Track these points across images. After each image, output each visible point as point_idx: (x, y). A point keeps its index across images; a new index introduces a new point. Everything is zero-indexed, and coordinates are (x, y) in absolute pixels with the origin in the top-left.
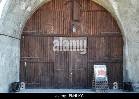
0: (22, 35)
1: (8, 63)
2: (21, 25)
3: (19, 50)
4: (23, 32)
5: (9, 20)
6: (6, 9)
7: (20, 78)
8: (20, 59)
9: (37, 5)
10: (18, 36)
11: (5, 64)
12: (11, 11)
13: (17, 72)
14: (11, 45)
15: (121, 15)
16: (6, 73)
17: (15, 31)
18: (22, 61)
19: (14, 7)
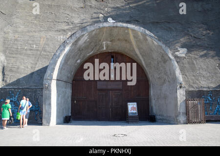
0: (73, 81)
1: (63, 101)
2: (72, 73)
3: (71, 91)
4: (74, 79)
5: (64, 69)
6: (63, 62)
7: (71, 113)
8: (72, 98)
9: (85, 59)
10: (70, 81)
11: (61, 102)
12: (66, 63)
13: (69, 109)
14: (65, 88)
15: (147, 65)
16: (61, 109)
17: (68, 77)
18: (73, 100)
19: (68, 60)
